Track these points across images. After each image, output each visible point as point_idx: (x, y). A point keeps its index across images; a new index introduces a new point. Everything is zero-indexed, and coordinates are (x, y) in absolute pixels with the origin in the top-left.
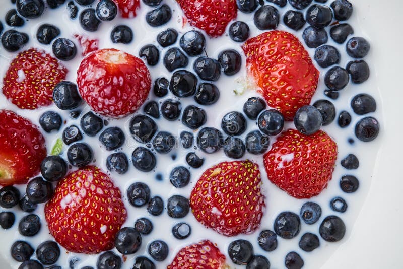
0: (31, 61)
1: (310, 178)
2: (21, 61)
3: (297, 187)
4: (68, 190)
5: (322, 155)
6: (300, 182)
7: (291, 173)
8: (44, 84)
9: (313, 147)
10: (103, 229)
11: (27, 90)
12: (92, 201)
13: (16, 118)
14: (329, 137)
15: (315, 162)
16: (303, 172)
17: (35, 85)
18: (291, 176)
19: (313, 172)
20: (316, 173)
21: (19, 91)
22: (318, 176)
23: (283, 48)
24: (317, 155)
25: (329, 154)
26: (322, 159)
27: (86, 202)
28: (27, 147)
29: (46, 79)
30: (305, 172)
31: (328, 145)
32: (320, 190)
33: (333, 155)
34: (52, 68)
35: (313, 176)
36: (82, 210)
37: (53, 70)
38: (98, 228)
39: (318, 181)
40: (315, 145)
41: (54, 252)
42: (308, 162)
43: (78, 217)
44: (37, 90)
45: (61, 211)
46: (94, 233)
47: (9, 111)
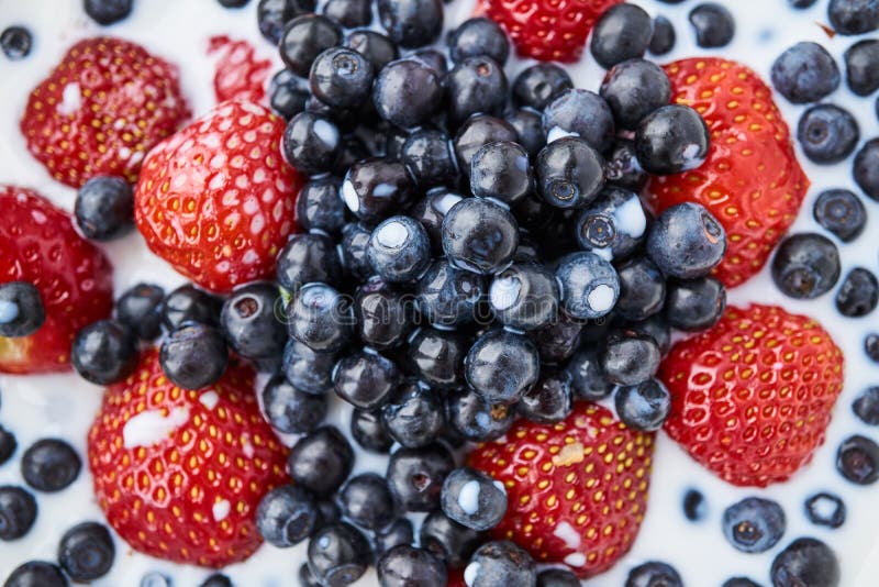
0: (104, 70)
1: (774, 434)
2: (81, 66)
3: (739, 457)
4: (145, 402)
5: (810, 378)
6: (750, 443)
7: (728, 418)
8: (121, 133)
9: (789, 356)
10: (221, 509)
11: (77, 137)
12: (201, 436)
13: (39, 209)
14: (827, 334)
15: (790, 395)
16: (758, 419)
17: (98, 130)
18: (726, 426)
19: (784, 419)
20: (791, 425)
21: (58, 135)
22: (794, 433)
23: (732, 104)
24: (796, 376)
25: (827, 377)
26: (809, 387)
27: (185, 437)
28: (64, 286)
29: (128, 122)
30: (762, 417)
31: (825, 353)
32: (795, 467)
33: (836, 380)
34: (148, 98)
35: (782, 431)
36: (174, 456)
37: (150, 105)
38: (206, 507)
39: (792, 444)
40: (793, 351)
41: (99, 550)
42: (773, 393)
43: (162, 473)
44: (99, 143)
45: (123, 451)
46: (197, 517)
47: (25, 191)
